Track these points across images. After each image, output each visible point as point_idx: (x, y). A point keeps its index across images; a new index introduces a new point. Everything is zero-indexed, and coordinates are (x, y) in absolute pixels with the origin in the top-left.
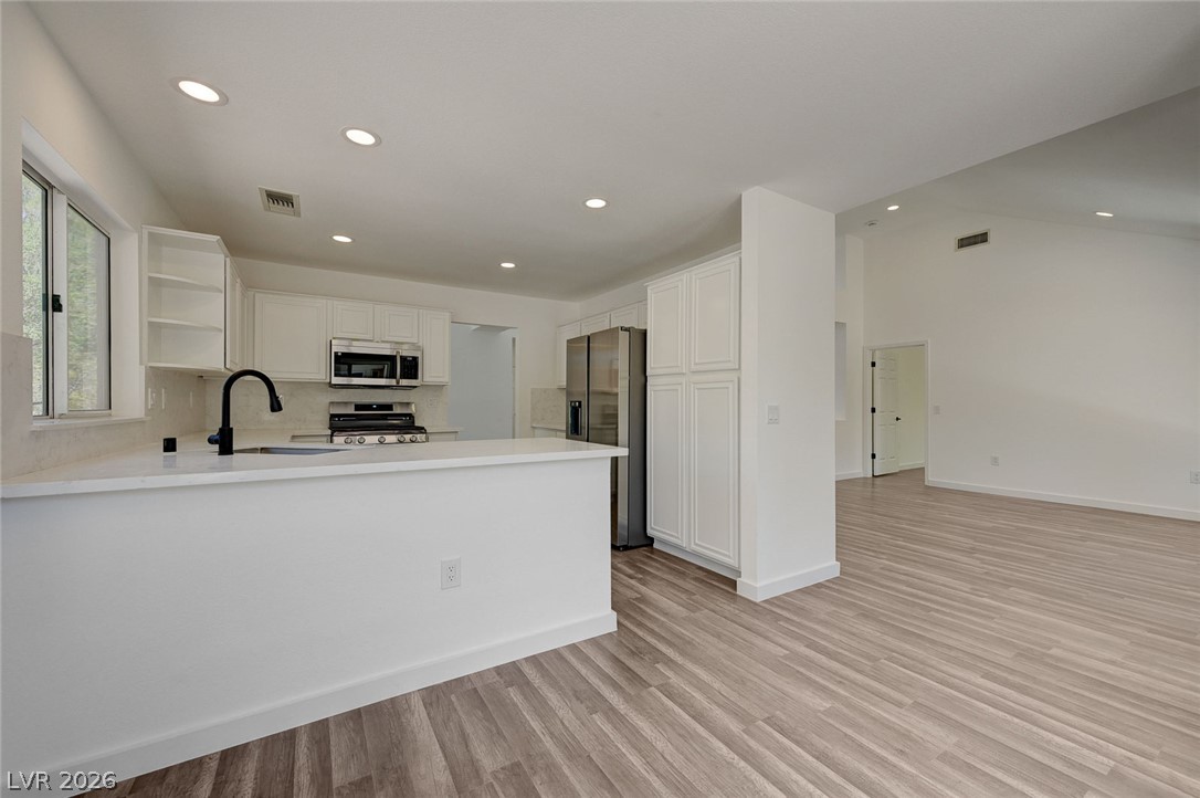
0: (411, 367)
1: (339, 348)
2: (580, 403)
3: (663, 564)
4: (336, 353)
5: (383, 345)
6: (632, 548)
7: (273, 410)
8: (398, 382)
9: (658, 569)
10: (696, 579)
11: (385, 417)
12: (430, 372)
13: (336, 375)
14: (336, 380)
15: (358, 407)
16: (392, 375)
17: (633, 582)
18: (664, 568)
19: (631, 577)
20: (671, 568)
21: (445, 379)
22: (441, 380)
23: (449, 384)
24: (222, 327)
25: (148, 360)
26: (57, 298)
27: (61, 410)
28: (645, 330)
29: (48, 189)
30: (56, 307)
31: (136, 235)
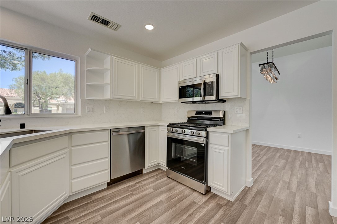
1: (181, 85)
4: (180, 88)
8: (204, 99)
12: (225, 89)
14: (180, 100)
23: (239, 96)
24: (110, 83)
25: (86, 97)
26: (27, 80)
27: (28, 113)
29: (25, 49)
30: (27, 83)
31: (80, 58)
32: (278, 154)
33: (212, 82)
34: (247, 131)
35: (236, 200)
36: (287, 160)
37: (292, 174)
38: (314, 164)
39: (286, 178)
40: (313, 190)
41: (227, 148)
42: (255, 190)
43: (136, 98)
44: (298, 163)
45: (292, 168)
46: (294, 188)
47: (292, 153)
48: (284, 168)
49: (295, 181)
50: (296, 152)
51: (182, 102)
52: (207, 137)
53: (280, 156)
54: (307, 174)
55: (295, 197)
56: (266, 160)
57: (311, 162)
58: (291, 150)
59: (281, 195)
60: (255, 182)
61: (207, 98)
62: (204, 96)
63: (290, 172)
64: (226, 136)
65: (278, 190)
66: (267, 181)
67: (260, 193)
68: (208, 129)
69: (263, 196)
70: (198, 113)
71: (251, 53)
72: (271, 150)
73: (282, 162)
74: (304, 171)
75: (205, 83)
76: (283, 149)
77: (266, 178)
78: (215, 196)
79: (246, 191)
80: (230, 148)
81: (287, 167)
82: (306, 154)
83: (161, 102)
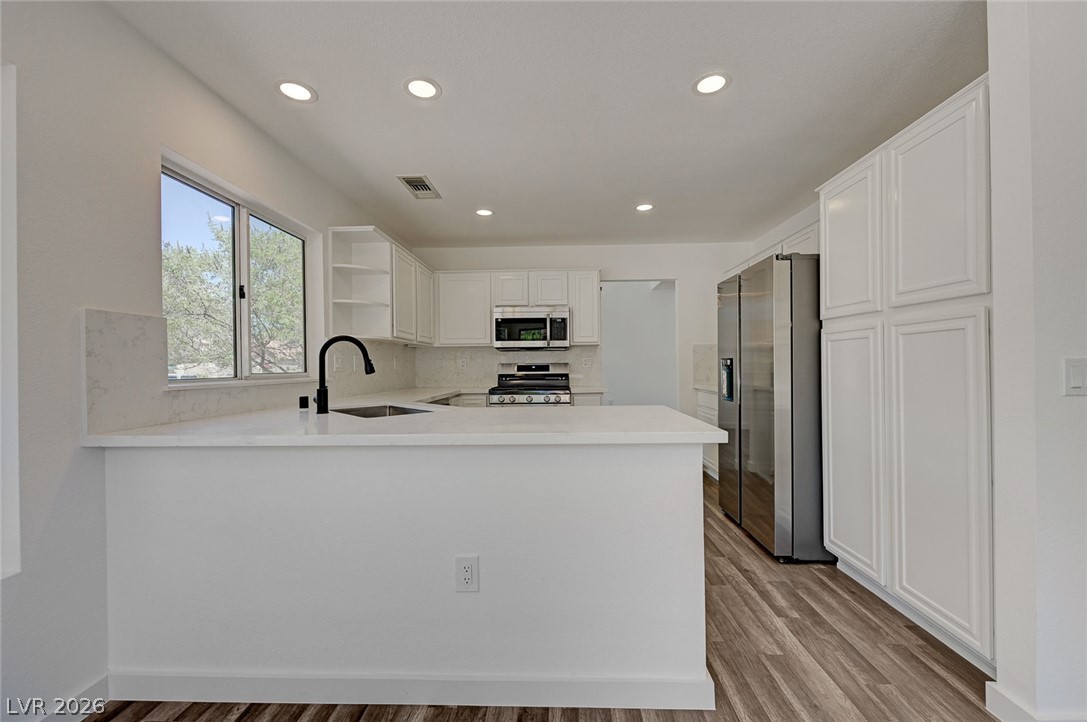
0: (560, 328)
1: (499, 315)
2: (731, 360)
3: (843, 602)
4: (497, 319)
5: (538, 309)
6: (798, 562)
7: (367, 373)
8: (549, 344)
9: (830, 609)
10: (898, 649)
11: (543, 377)
12: (581, 331)
13: (497, 340)
14: (499, 344)
15: (520, 368)
16: (545, 338)
17: (779, 623)
18: (842, 611)
19: (779, 612)
20: (855, 614)
21: (594, 339)
22: (591, 340)
23: (599, 343)
24: (389, 304)
26: (242, 288)
27: (246, 373)
28: (818, 255)
29: (235, 206)
30: (242, 295)
31: (321, 235)
33: (565, 320)
51: (500, 348)
52: (571, 403)
61: (554, 344)
62: (551, 339)
64: (598, 397)
75: (551, 320)
83: (436, 345)
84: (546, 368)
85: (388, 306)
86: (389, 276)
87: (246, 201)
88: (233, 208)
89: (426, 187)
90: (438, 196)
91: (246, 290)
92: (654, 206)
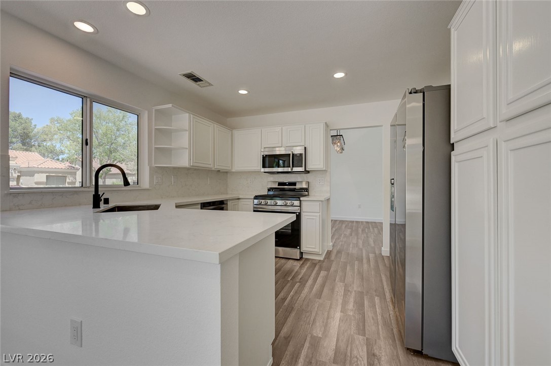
0: (298, 160)
1: (264, 152)
2: (393, 180)
4: (263, 155)
8: (292, 170)
12: (314, 162)
13: (263, 167)
14: (263, 170)
21: (322, 167)
22: (319, 167)
23: (324, 169)
24: (188, 147)
25: (155, 164)
26: (87, 140)
27: (88, 185)
28: (449, 86)
29: (83, 97)
30: (87, 144)
31: (147, 112)
32: (344, 226)
33: (301, 155)
34: (328, 200)
35: (325, 258)
36: (352, 229)
37: (357, 238)
38: (372, 230)
39: (355, 241)
40: (373, 245)
41: (318, 214)
42: (335, 252)
43: (212, 166)
44: (360, 230)
45: (357, 234)
46: (361, 246)
47: (354, 224)
48: (351, 235)
49: (361, 242)
50: (357, 222)
51: (265, 172)
52: (300, 206)
53: (346, 226)
54: (368, 237)
55: (362, 250)
56: (335, 230)
57: (369, 228)
58: (353, 221)
59: (353, 251)
60: (333, 246)
61: (295, 169)
62: (293, 167)
63: (356, 237)
64: (318, 203)
65: (351, 249)
66: (342, 244)
67: (339, 252)
68: (301, 199)
69: (342, 253)
70: (280, 184)
71: (331, 130)
72: (337, 223)
73: (349, 231)
74: (365, 235)
75: (293, 154)
76: (347, 221)
77: (340, 243)
78: (307, 260)
79: (329, 253)
80: (321, 214)
81: (353, 234)
82: (365, 223)
83: (233, 170)
84: (294, 184)
85: (187, 149)
86: (188, 132)
87: (89, 95)
88: (83, 98)
89: (200, 80)
90: (210, 85)
91: (88, 141)
92: (346, 74)
